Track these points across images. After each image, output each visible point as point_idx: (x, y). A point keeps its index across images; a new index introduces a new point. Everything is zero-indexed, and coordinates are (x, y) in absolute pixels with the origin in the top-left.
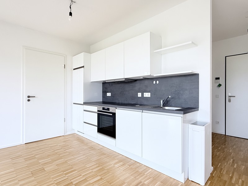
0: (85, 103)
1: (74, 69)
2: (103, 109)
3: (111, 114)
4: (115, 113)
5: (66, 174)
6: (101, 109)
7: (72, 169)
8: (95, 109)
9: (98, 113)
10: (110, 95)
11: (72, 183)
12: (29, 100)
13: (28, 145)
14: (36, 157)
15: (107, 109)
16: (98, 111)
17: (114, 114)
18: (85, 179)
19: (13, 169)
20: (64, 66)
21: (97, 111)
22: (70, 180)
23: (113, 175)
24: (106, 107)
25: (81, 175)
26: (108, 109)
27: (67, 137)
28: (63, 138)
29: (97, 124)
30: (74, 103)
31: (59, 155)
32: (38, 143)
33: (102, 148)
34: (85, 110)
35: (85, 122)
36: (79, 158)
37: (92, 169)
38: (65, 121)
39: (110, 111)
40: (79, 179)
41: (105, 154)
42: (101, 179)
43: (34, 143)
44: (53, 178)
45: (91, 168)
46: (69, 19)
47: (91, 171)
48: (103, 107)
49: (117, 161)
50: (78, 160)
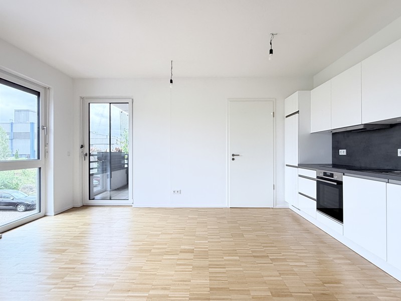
0: (300, 166)
1: (287, 117)
2: (325, 174)
3: (336, 184)
4: (342, 182)
5: (264, 247)
6: (322, 175)
7: (272, 244)
8: (313, 174)
9: (317, 181)
10: (345, 154)
11: (268, 256)
12: (233, 159)
13: (233, 209)
14: (238, 222)
15: (329, 174)
16: (318, 177)
17: (340, 183)
18: (285, 259)
19: (217, 227)
20: (272, 114)
21: (315, 177)
22: (267, 254)
23: (326, 269)
24: (329, 172)
25: (281, 253)
26: (332, 175)
27: (277, 211)
28: (271, 210)
29: (315, 198)
30: (287, 165)
31: (262, 227)
32: (243, 209)
33: (323, 235)
34: (300, 176)
35: (300, 193)
36: (284, 237)
37: (297, 253)
38: (274, 189)
39: (335, 178)
40: (278, 256)
41: (326, 243)
42: (306, 266)
43: (239, 209)
44: (250, 246)
45: (297, 251)
46: (270, 59)
47: (295, 254)
48: (324, 171)
49: (340, 256)
50: (282, 238)
